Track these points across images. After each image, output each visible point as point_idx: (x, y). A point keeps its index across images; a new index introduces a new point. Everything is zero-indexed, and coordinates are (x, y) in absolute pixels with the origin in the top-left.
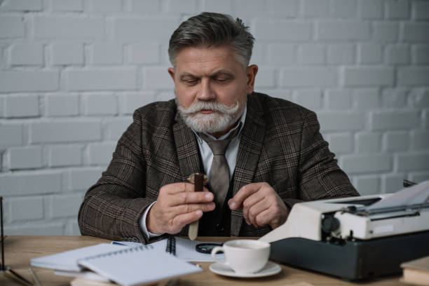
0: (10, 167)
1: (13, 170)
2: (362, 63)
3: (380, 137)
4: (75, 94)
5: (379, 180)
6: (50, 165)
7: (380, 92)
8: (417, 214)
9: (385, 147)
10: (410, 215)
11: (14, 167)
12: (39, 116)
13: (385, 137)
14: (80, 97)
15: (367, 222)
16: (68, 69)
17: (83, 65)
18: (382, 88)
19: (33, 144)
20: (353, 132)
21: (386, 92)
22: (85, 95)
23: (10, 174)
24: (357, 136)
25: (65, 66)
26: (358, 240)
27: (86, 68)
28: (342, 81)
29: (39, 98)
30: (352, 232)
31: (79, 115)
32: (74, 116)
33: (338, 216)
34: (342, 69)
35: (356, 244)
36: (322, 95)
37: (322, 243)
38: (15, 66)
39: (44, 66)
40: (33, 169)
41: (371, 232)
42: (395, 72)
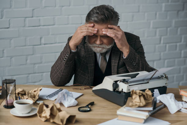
0: (44, 43)
1: (45, 44)
2: (171, 2)
3: (177, 30)
4: (66, 16)
5: (176, 45)
6: (58, 42)
7: (178, 13)
8: (148, 83)
9: (179, 33)
10: (145, 83)
11: (45, 43)
12: (54, 25)
13: (179, 29)
14: (68, 18)
15: (128, 86)
16: (64, 8)
17: (70, 6)
18: (178, 11)
19: (52, 35)
20: (167, 28)
21: (180, 13)
22: (70, 17)
23: (43, 46)
24: (169, 29)
25: (63, 6)
26: (124, 93)
27: (70, 7)
28: (163, 9)
29: (54, 18)
30: (122, 89)
31: (68, 24)
32: (66, 24)
33: (118, 83)
34: (164, 4)
35: (124, 94)
36: (156, 14)
37: (113, 92)
38: (45, 7)
39: (55, 6)
40: (52, 44)
41: (129, 90)
42: (184, 5)
